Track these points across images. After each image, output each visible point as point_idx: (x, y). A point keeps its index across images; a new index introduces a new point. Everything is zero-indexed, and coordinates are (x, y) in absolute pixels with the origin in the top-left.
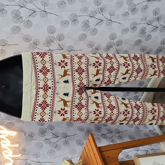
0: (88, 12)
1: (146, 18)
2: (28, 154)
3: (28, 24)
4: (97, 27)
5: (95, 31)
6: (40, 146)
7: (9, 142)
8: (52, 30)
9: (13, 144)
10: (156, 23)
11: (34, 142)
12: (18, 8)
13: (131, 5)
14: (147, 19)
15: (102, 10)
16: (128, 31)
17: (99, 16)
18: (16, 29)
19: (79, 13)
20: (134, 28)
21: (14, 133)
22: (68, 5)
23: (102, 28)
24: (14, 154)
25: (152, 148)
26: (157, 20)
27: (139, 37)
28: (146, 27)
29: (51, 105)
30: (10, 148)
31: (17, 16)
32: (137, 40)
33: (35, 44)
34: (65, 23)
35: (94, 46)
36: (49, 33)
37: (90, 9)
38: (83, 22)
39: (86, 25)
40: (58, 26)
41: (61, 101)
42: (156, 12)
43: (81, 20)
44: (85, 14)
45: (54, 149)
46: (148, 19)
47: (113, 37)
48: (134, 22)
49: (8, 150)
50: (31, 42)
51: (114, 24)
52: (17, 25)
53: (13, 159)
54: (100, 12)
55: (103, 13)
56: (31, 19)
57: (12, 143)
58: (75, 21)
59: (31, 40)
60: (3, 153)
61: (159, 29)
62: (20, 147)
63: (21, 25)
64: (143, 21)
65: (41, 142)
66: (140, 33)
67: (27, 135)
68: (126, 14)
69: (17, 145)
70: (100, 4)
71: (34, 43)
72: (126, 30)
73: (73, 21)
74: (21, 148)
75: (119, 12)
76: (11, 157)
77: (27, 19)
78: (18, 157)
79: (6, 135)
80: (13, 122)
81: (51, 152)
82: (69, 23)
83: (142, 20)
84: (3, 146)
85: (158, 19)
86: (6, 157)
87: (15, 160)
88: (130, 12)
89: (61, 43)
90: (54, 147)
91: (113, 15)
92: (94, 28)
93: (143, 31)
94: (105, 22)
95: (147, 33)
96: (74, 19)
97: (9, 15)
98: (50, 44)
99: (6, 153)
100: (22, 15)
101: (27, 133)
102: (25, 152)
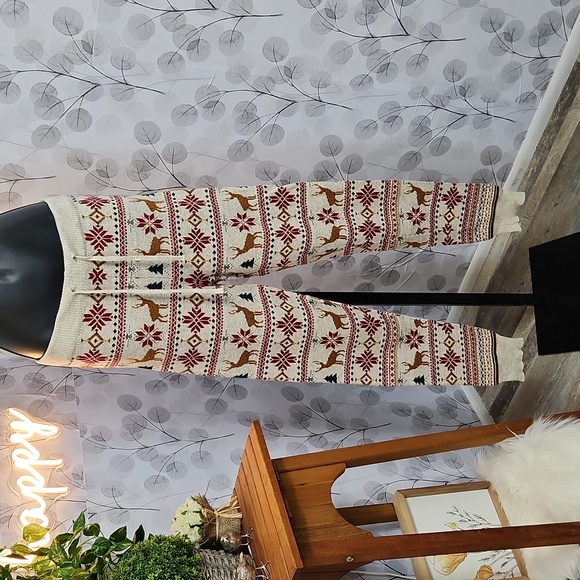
0: (251, 81)
1: (425, 91)
2: (89, 486)
3: (81, 119)
4: (282, 121)
5: (274, 133)
6: (125, 464)
7: (37, 454)
8: (148, 134)
9: (49, 458)
10: (458, 104)
11: (108, 454)
12: (48, 77)
13: (376, 56)
14: (427, 92)
15: (289, 72)
16: (376, 127)
17: (283, 89)
18: (47, 135)
19: (222, 84)
20: (392, 120)
21: (50, 430)
22: (189, 64)
23: (295, 123)
24: (49, 484)
25: (460, 475)
26: (459, 95)
27: (412, 145)
28: (431, 117)
29: (115, 317)
30: (39, 469)
31: (47, 99)
32: (408, 154)
33: (104, 173)
34: (185, 114)
35: (276, 175)
36: (141, 141)
37: (253, 72)
38: (237, 109)
39: (248, 116)
40: (165, 123)
41: (142, 305)
42: (453, 72)
43: (230, 102)
44: (242, 86)
45: (165, 475)
46: (432, 92)
47: (331, 148)
48: (390, 103)
49: (31, 475)
50: (93, 168)
51: (329, 111)
52: (49, 123)
53: (47, 497)
54: (285, 77)
55: (294, 81)
56: (86, 105)
57: (45, 456)
58: (212, 105)
59: (90, 164)
60: (19, 482)
61: (470, 119)
62: (66, 466)
63: (61, 124)
64: (417, 98)
65: (128, 453)
66: (413, 134)
67: (88, 435)
68: (362, 82)
69: (59, 462)
70: (282, 58)
71: (100, 172)
72: (368, 127)
73: (208, 106)
74: (70, 471)
75: (343, 76)
76: (40, 495)
77: (77, 106)
78: (59, 494)
79: (29, 435)
80: (49, 399)
81: (155, 482)
82: (196, 113)
83: (413, 95)
84: (19, 464)
85: (464, 92)
86: (26, 492)
87: (50, 502)
88: (373, 75)
89: (177, 168)
90: (165, 469)
91: (326, 86)
92: (272, 122)
93: (422, 128)
94: (301, 106)
95: (436, 134)
96: (212, 100)
97: (25, 98)
98: (148, 173)
99: (26, 484)
100: (60, 97)
101: (89, 429)
102: (80, 482)
